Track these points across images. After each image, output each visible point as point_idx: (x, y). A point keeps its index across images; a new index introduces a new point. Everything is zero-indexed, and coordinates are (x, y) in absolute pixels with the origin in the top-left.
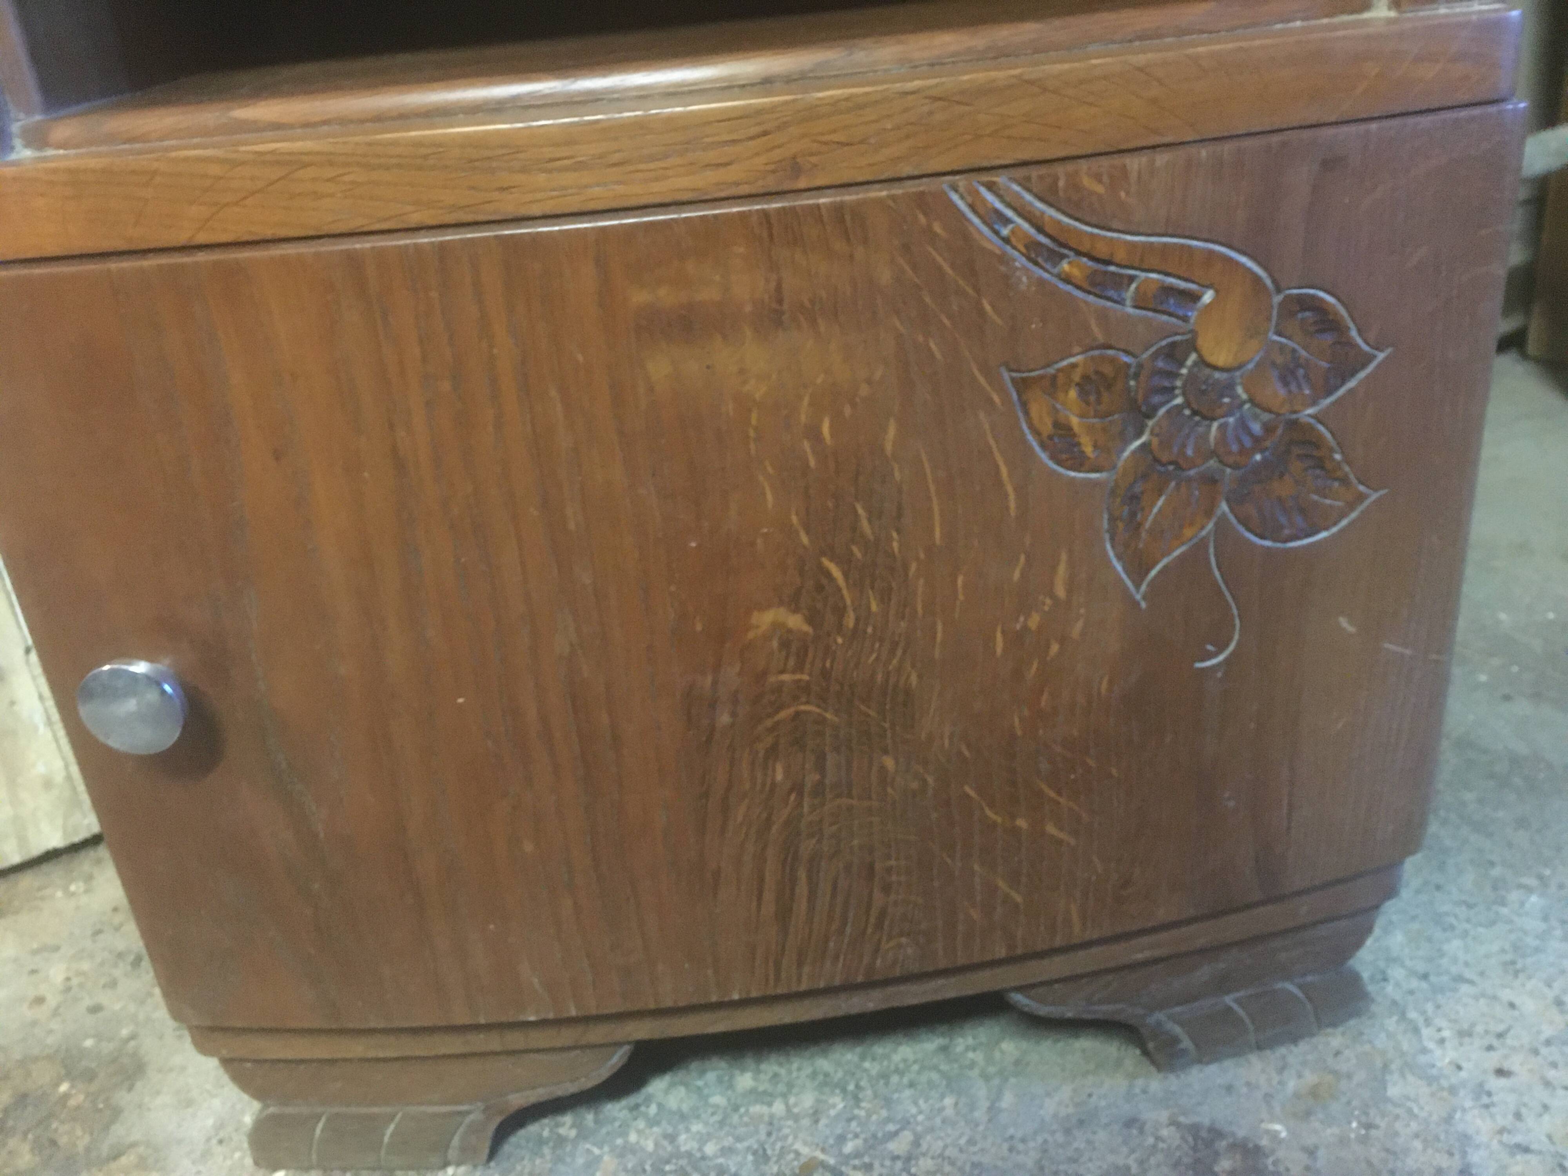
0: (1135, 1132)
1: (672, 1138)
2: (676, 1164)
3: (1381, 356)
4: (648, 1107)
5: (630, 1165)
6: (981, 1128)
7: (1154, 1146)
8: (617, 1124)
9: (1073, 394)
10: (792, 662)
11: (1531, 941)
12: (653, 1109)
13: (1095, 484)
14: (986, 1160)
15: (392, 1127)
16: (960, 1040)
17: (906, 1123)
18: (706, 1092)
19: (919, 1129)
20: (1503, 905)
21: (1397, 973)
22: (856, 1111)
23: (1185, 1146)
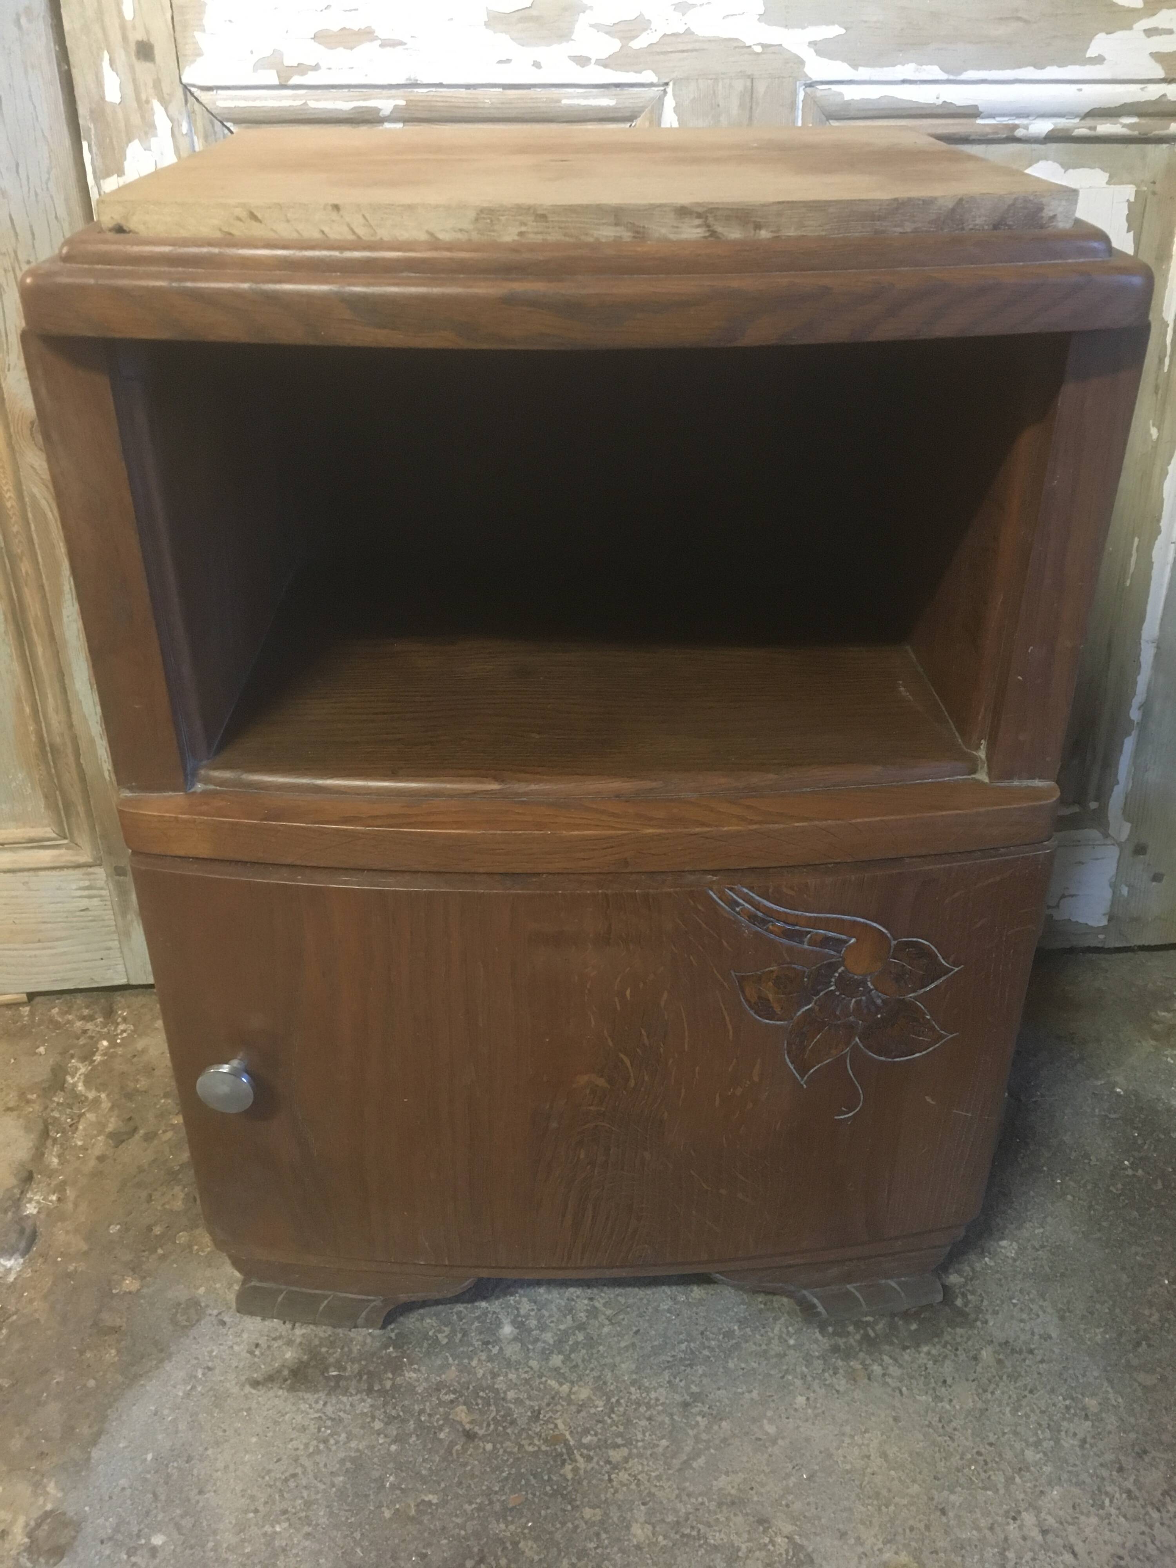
0: (761, 1528)
1: (494, 1375)
2: (487, 1394)
4: (493, 1347)
5: (463, 1380)
6: (670, 1472)
7: (766, 1545)
8: (471, 1349)
11: (1151, 1549)
12: (495, 1350)
14: (659, 1494)
17: (629, 1443)
18: (531, 1354)
19: (635, 1451)
20: (1159, 1510)
21: (1028, 1518)
22: (606, 1418)
23: (784, 1556)
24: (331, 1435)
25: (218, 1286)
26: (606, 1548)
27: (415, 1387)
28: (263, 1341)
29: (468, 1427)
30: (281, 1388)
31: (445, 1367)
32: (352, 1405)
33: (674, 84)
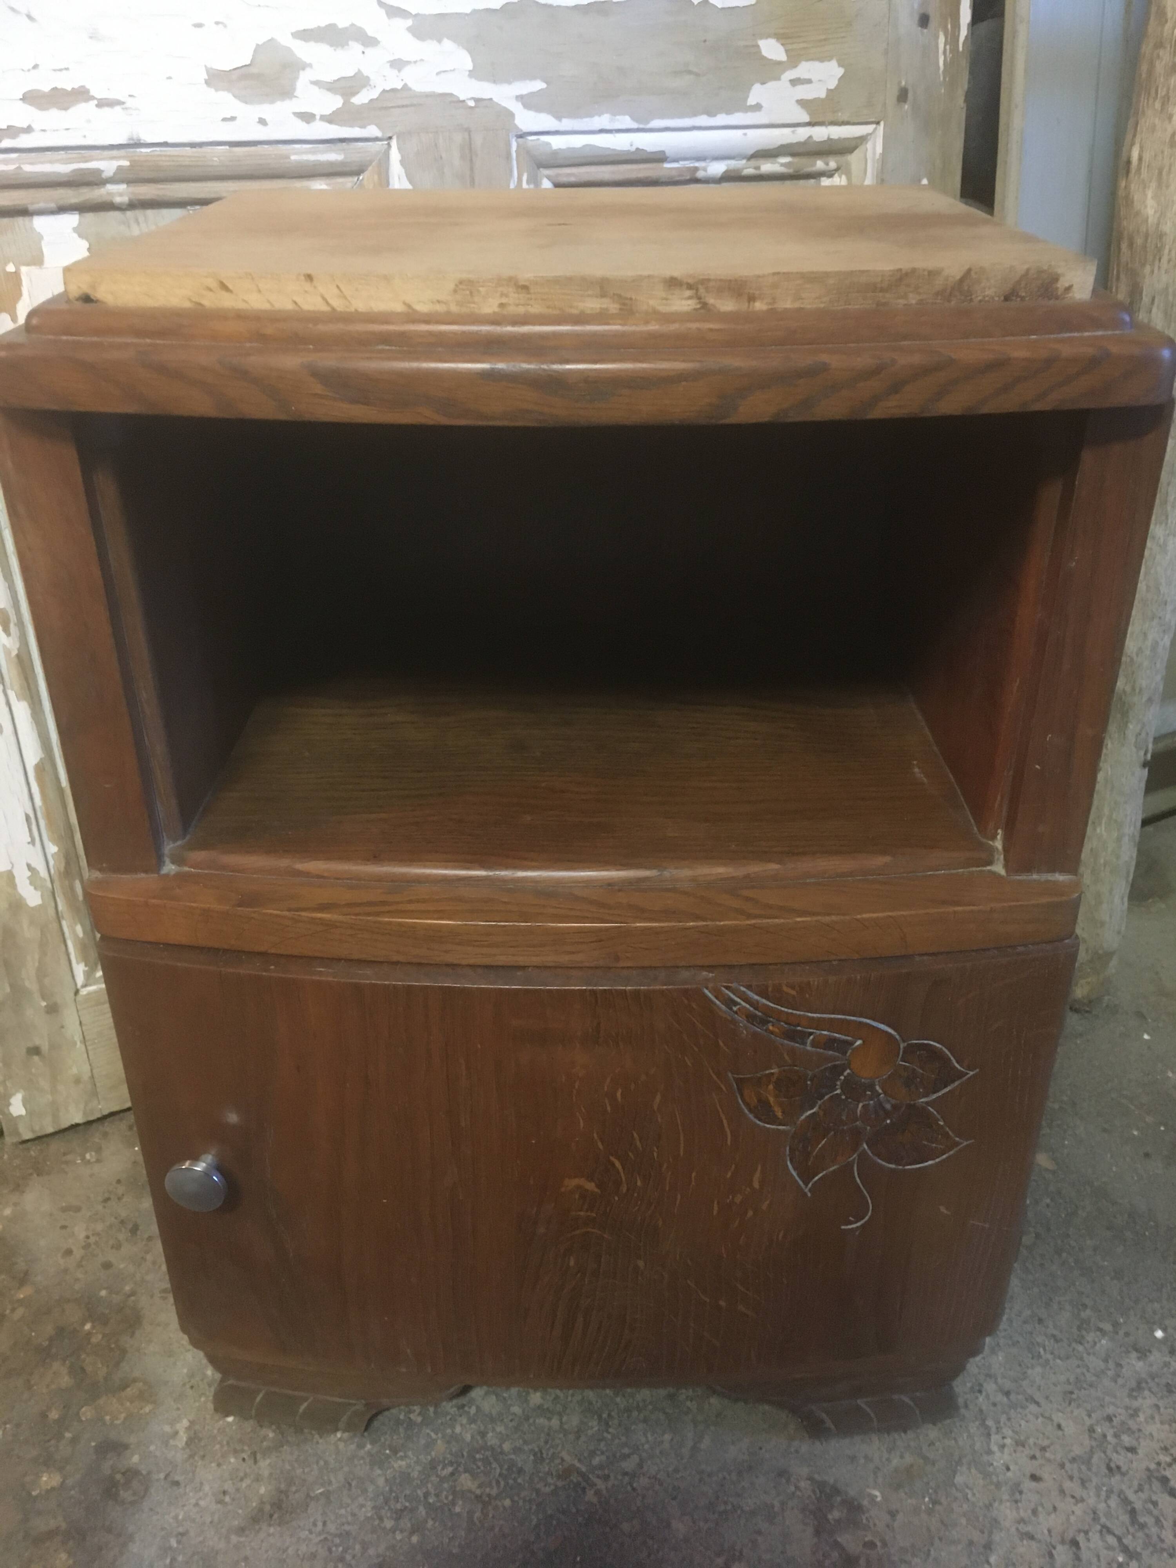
0: (784, 1481)
1: (483, 1434)
2: (483, 1455)
3: (971, 1073)
4: (470, 1407)
5: (454, 1450)
6: (684, 1461)
7: (793, 1493)
8: (448, 1418)
9: (771, 1087)
10: (586, 1207)
11: (1090, 1377)
12: (473, 1410)
13: (783, 1131)
14: (683, 1485)
15: (305, 1404)
16: (684, 1391)
17: (636, 1449)
18: (509, 1402)
19: (644, 1455)
20: (1081, 1343)
21: (990, 1387)
22: (605, 1435)
23: (813, 1497)
24: (345, 1551)
25: (152, 1448)
26: (658, 1551)
27: (409, 1474)
28: (228, 1486)
29: (478, 1492)
30: (270, 1525)
31: (430, 1445)
32: (354, 1515)
33: (398, 138)
